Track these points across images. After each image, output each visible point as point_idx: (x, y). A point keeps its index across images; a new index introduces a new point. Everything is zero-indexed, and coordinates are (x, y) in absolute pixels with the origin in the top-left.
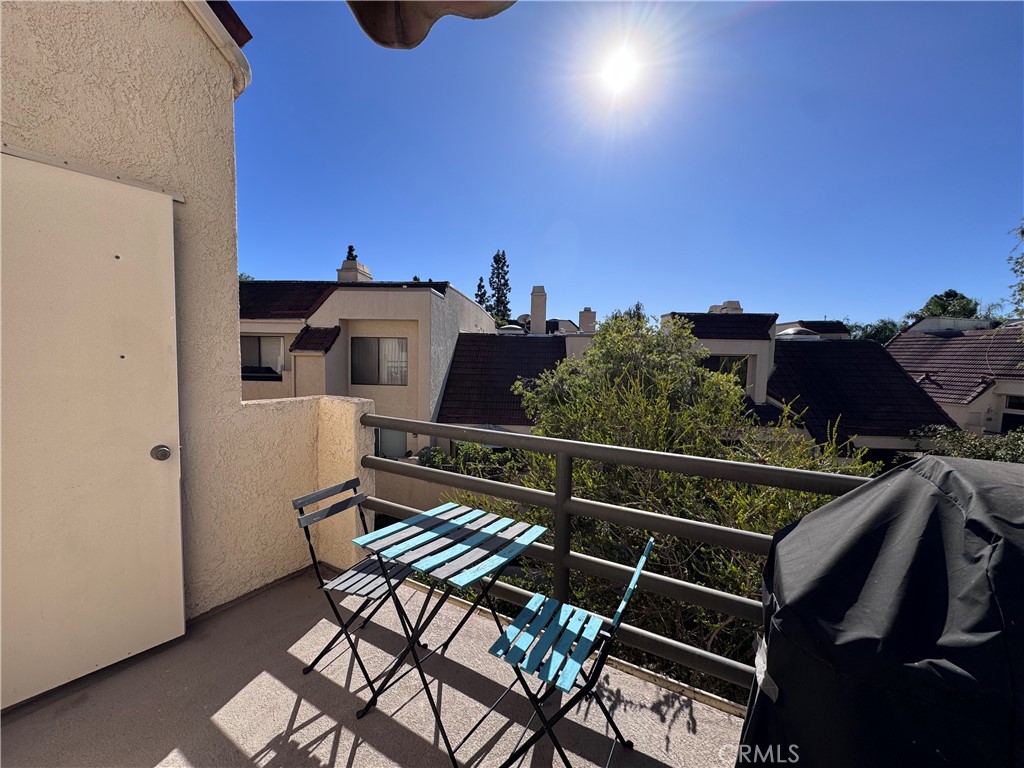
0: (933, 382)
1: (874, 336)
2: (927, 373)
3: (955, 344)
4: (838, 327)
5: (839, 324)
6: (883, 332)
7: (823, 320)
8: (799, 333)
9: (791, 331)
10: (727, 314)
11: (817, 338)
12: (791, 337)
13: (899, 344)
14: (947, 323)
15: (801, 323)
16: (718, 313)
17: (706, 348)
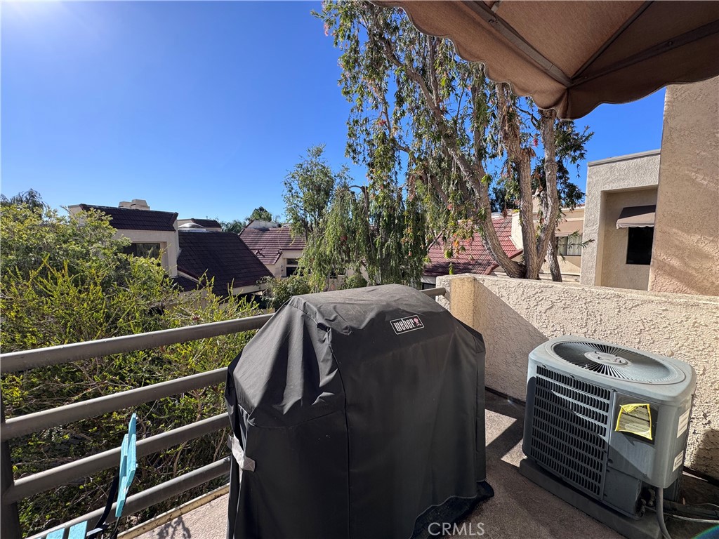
0: (261, 254)
1: (232, 230)
2: (258, 249)
3: (267, 235)
4: (214, 224)
5: (215, 221)
6: (235, 228)
7: (206, 219)
8: (193, 227)
9: (187, 225)
10: (138, 211)
11: (204, 230)
12: (188, 229)
13: (244, 235)
14: (262, 224)
15: (194, 220)
16: (129, 208)
17: (127, 237)
